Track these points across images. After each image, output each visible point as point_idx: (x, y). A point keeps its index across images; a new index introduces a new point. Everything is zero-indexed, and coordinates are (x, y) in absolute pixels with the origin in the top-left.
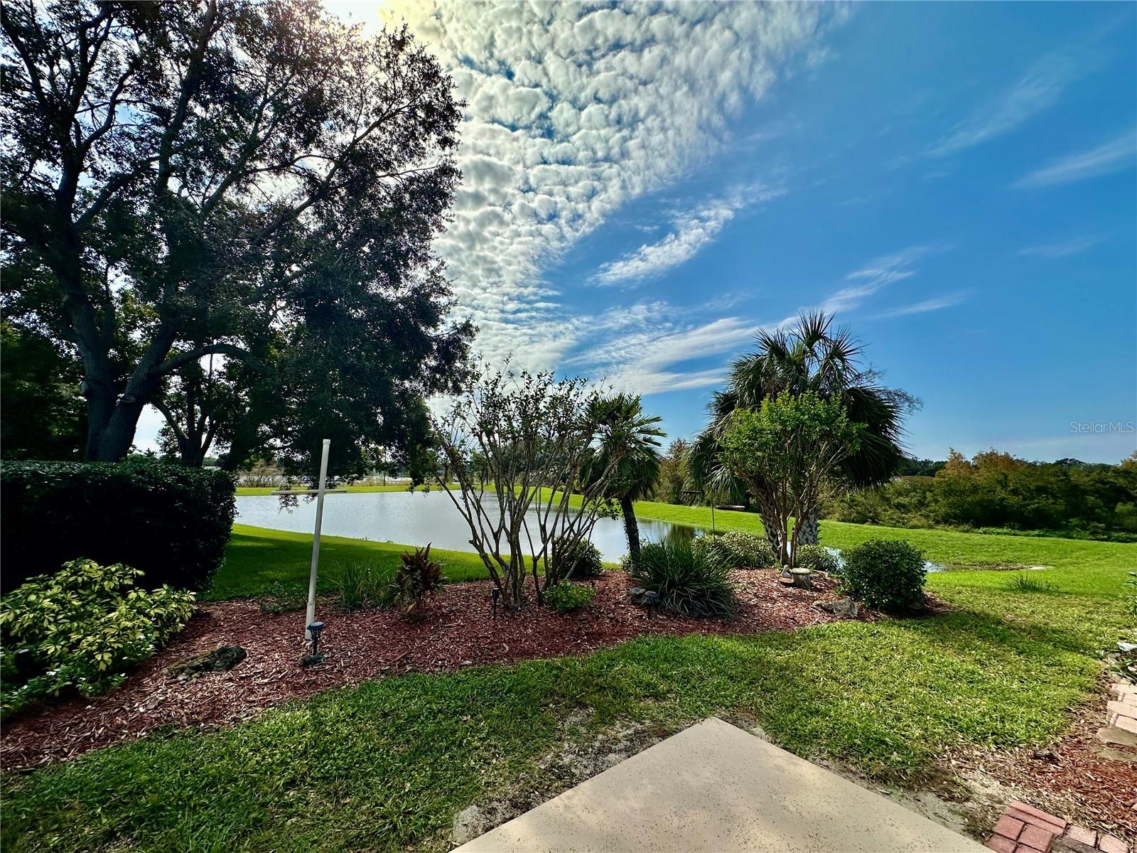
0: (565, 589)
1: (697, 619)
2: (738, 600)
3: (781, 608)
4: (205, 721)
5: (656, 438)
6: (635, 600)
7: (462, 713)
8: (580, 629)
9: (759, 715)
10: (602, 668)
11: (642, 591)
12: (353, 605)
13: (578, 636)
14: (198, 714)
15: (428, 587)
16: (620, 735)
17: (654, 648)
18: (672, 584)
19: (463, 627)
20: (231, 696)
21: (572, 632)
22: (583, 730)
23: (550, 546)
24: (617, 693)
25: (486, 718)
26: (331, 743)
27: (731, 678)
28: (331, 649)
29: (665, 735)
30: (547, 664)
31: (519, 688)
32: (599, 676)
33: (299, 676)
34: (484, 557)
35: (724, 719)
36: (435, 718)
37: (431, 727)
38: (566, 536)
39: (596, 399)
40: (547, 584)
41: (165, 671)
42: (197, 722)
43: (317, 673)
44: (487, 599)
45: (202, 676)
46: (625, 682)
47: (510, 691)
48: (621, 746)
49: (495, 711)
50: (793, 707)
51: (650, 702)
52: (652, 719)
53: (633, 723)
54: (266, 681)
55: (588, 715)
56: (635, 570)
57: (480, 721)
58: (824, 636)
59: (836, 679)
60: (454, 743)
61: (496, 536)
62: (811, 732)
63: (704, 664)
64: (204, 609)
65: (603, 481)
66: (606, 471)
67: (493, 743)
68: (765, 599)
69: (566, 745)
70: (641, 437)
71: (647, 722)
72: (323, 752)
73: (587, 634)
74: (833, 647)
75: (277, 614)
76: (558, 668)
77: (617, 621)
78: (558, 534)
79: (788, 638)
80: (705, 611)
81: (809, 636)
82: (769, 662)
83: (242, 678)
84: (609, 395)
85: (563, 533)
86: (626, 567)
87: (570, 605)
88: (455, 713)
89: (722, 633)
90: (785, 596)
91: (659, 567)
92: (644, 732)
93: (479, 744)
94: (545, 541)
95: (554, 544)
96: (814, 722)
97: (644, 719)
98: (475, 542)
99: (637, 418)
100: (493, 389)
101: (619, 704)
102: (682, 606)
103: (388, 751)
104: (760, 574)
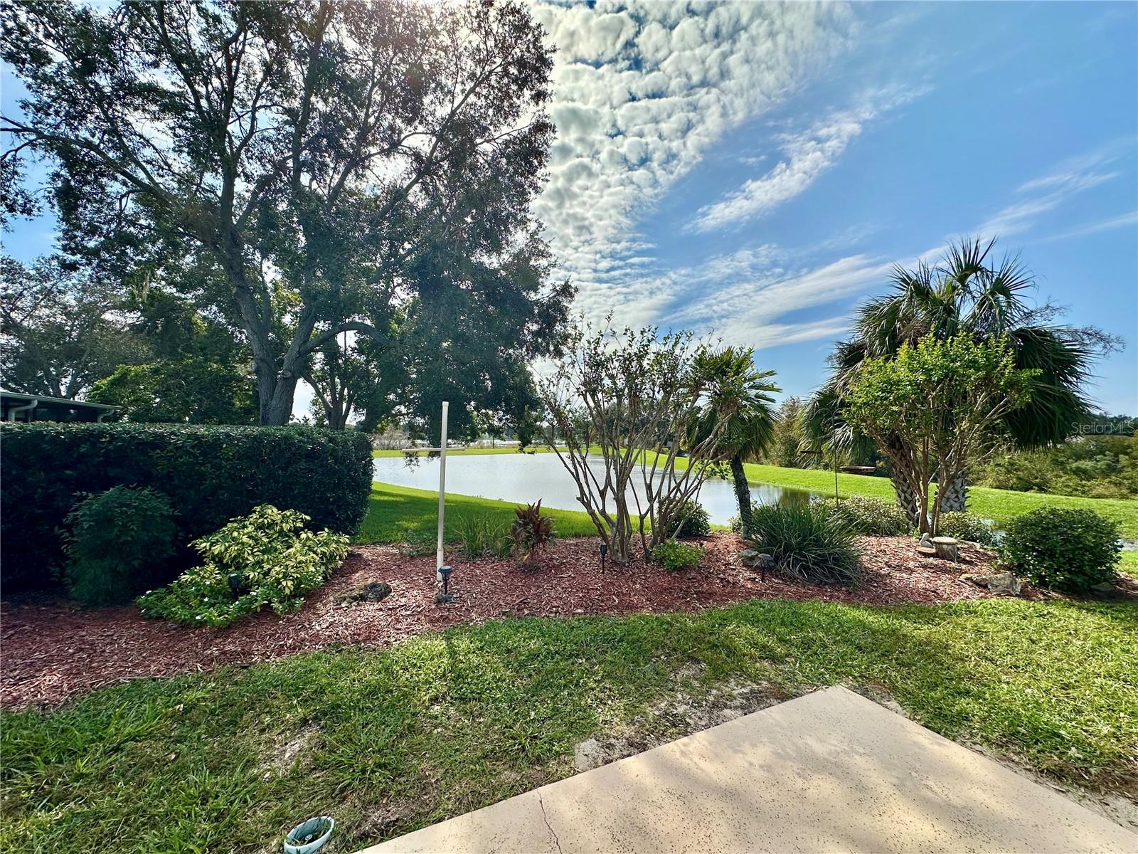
0: (672, 547)
1: (817, 585)
2: (865, 568)
3: (920, 580)
4: (364, 641)
5: (769, 394)
6: (748, 563)
7: (577, 656)
8: (689, 587)
9: (894, 689)
10: (713, 626)
11: (754, 553)
12: (475, 554)
13: (687, 593)
14: (359, 635)
15: (540, 540)
16: (735, 693)
17: (769, 611)
18: (788, 548)
19: (574, 578)
20: (383, 623)
21: (681, 590)
22: (696, 684)
23: (656, 505)
24: (731, 652)
25: (600, 663)
26: (465, 670)
27: (859, 648)
28: (458, 590)
29: (784, 697)
30: (657, 618)
31: (630, 638)
32: (711, 634)
33: (433, 610)
34: (592, 513)
35: (854, 689)
36: (553, 658)
37: (550, 666)
38: (672, 496)
39: (703, 353)
40: (654, 542)
41: (331, 598)
42: (358, 642)
43: (449, 610)
44: (594, 553)
45: (359, 605)
46: (739, 642)
47: (621, 640)
48: (737, 703)
49: (609, 658)
50: (937, 685)
51: (766, 664)
52: (769, 680)
53: (749, 682)
54: (409, 613)
55: (701, 670)
56: (747, 532)
57: (595, 664)
58: (976, 612)
59: (992, 660)
60: (571, 682)
61: (602, 494)
62: (959, 713)
63: (827, 632)
64: (356, 551)
65: (712, 440)
66: (716, 428)
67: (608, 686)
68: (898, 568)
69: (680, 696)
70: (753, 393)
71: (764, 683)
72: (458, 677)
73: (696, 593)
74: (987, 625)
75: (412, 557)
76: (668, 623)
77: (728, 582)
78: (664, 493)
79: (929, 611)
80: (827, 577)
81: (955, 612)
82: (905, 636)
83: (389, 609)
84: (716, 349)
85: (670, 493)
86: (735, 529)
87: (679, 564)
88: (571, 656)
89: (847, 602)
90: (925, 567)
91: (773, 529)
92: (761, 692)
93: (594, 686)
94: (651, 500)
95: (661, 503)
96: (963, 703)
97: (761, 679)
98: (584, 499)
99: (749, 372)
100: (595, 349)
101: (733, 662)
102: (800, 571)
103: (513, 682)
104: (892, 542)
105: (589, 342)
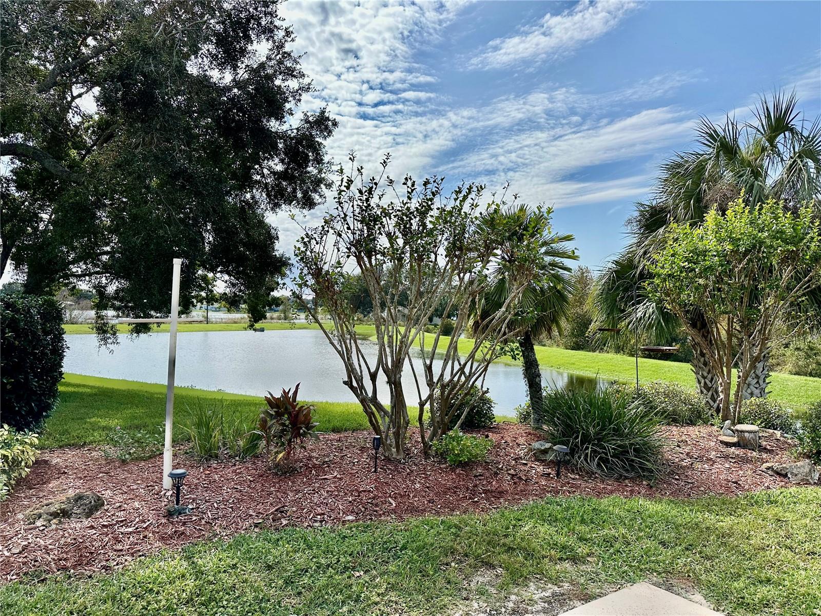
0: (458, 439)
1: (617, 480)
2: (667, 460)
3: (721, 471)
4: (74, 567)
6: (539, 456)
7: (354, 569)
8: (476, 486)
9: (698, 582)
10: (508, 528)
11: (548, 445)
12: (209, 455)
13: (474, 493)
14: (65, 560)
15: (298, 435)
16: (536, 597)
17: (567, 509)
18: (586, 439)
19: (341, 479)
20: (96, 544)
21: (468, 489)
22: (493, 591)
23: (437, 392)
24: (529, 554)
25: (382, 574)
26: (218, 592)
27: (663, 543)
28: (194, 500)
29: (587, 598)
30: (443, 522)
31: (415, 545)
32: (506, 536)
33: (164, 525)
34: (363, 401)
35: (658, 585)
36: (324, 572)
37: (323, 581)
38: (456, 379)
40: (434, 434)
41: (20, 516)
42: (65, 569)
43: (184, 524)
44: (363, 449)
45: (60, 522)
46: (535, 544)
47: (404, 548)
48: (538, 607)
49: (392, 568)
50: (740, 576)
51: (567, 565)
52: (572, 582)
53: (550, 585)
54: (130, 530)
55: (497, 576)
56: (537, 421)
57: (375, 577)
58: (776, 502)
59: (791, 548)
60: (350, 597)
61: (373, 377)
62: (761, 601)
63: (630, 528)
64: (47, 457)
67: (393, 599)
68: (700, 458)
69: (476, 605)
70: (548, 259)
71: (566, 585)
72: (210, 600)
73: (485, 492)
74: (787, 514)
75: (124, 462)
76: (456, 526)
77: (520, 478)
78: (447, 377)
79: (731, 503)
80: (627, 471)
81: (756, 502)
82: (708, 528)
83: (104, 526)
85: (453, 376)
86: (525, 417)
87: (464, 458)
88: (346, 569)
89: (650, 496)
90: (726, 457)
91: (570, 418)
92: (563, 595)
93: (378, 599)
94: (430, 384)
95: (443, 387)
96: (763, 591)
97: (562, 581)
98: (353, 382)
99: (547, 234)
101: (532, 565)
102: (599, 465)
103: (279, 603)
104: (694, 431)
105: (360, 192)
